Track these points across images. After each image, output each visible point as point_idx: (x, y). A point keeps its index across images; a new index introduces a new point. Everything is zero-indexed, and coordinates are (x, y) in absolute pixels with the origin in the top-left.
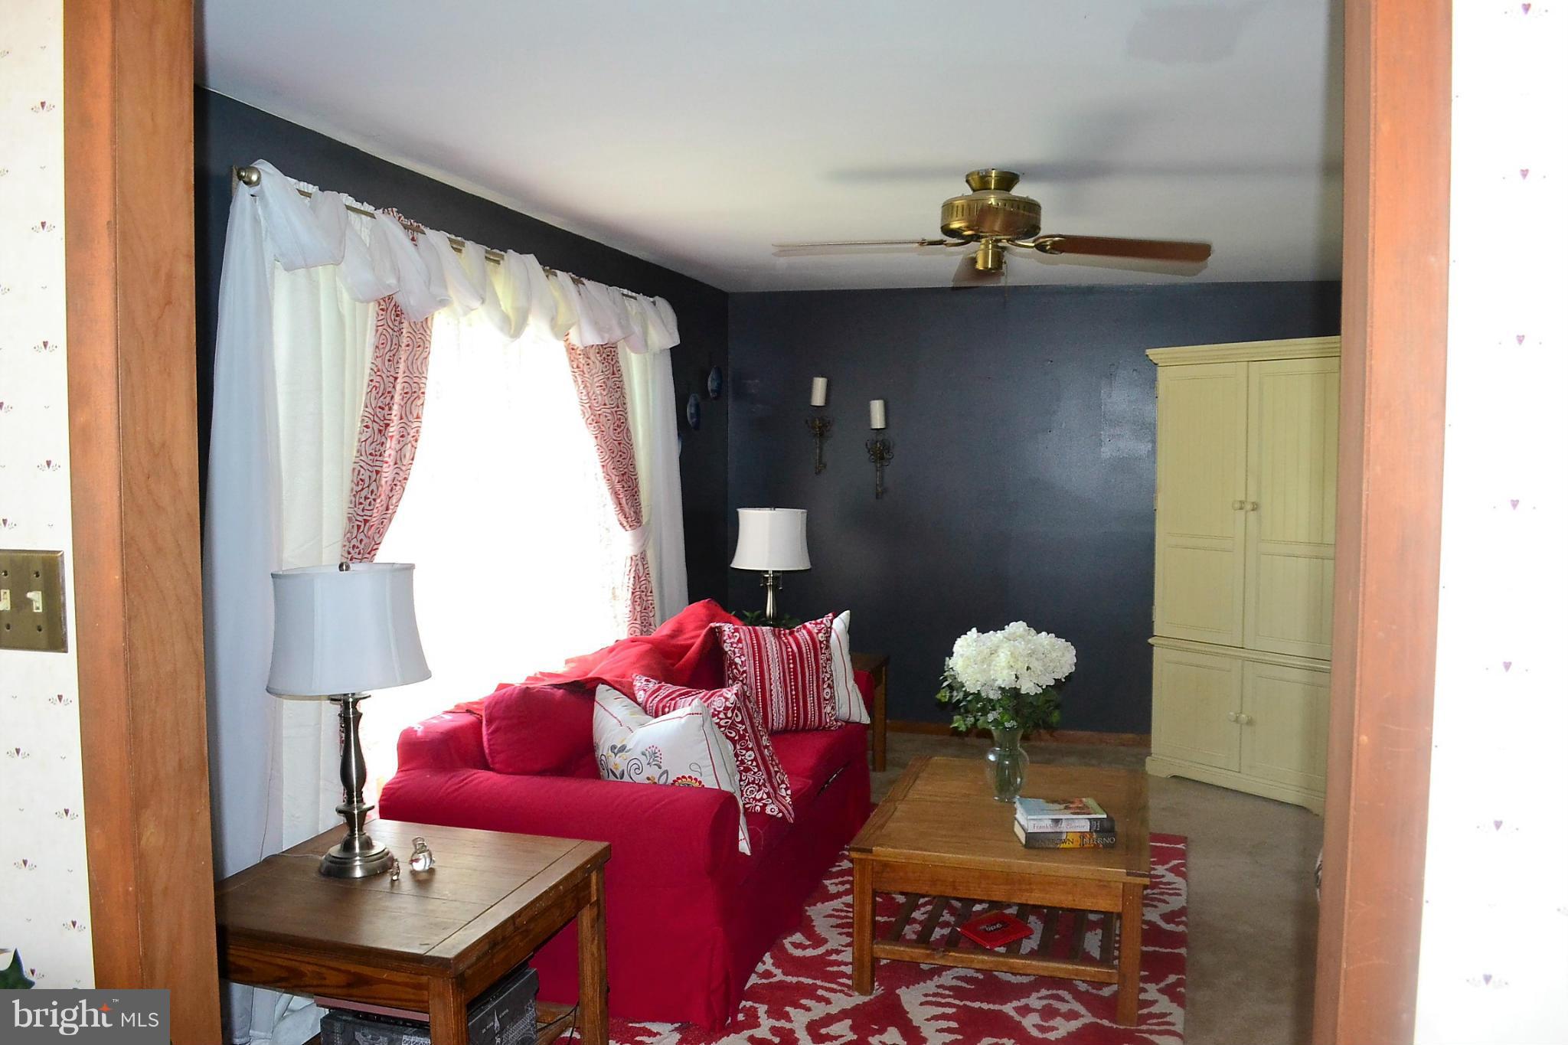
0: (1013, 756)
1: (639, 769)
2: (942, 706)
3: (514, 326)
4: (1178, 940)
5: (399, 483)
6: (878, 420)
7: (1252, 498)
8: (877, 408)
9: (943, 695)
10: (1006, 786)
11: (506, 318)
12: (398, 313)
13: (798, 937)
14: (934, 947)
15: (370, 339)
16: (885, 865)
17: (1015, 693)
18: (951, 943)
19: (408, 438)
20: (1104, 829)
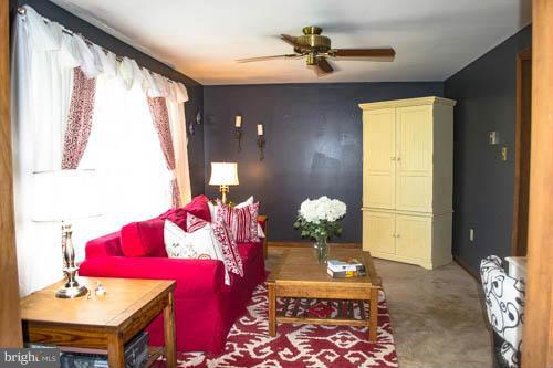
0: (324, 246)
1: (185, 253)
2: (297, 229)
3: (129, 85)
4: (385, 311)
5: (84, 143)
6: (260, 132)
7: (398, 156)
8: (260, 127)
9: (297, 225)
10: (321, 257)
11: (125, 82)
12: (83, 75)
13: (245, 318)
14: (299, 317)
15: (72, 84)
16: (280, 287)
17: (325, 222)
18: (305, 315)
19: (88, 126)
20: (362, 270)
